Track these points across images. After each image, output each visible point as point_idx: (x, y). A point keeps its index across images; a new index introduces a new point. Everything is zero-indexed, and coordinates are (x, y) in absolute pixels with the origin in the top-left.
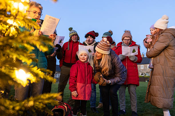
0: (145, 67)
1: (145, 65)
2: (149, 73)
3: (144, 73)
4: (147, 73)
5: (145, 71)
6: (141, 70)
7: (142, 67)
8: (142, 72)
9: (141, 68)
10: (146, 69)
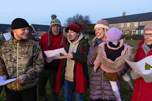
0: (125, 26)
1: (125, 23)
2: (128, 31)
3: (124, 31)
4: (126, 30)
5: (125, 29)
6: (121, 28)
7: (122, 25)
8: (122, 30)
9: (121, 27)
10: (126, 28)
